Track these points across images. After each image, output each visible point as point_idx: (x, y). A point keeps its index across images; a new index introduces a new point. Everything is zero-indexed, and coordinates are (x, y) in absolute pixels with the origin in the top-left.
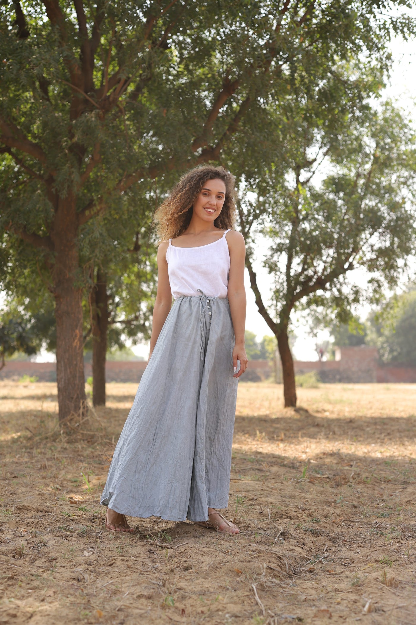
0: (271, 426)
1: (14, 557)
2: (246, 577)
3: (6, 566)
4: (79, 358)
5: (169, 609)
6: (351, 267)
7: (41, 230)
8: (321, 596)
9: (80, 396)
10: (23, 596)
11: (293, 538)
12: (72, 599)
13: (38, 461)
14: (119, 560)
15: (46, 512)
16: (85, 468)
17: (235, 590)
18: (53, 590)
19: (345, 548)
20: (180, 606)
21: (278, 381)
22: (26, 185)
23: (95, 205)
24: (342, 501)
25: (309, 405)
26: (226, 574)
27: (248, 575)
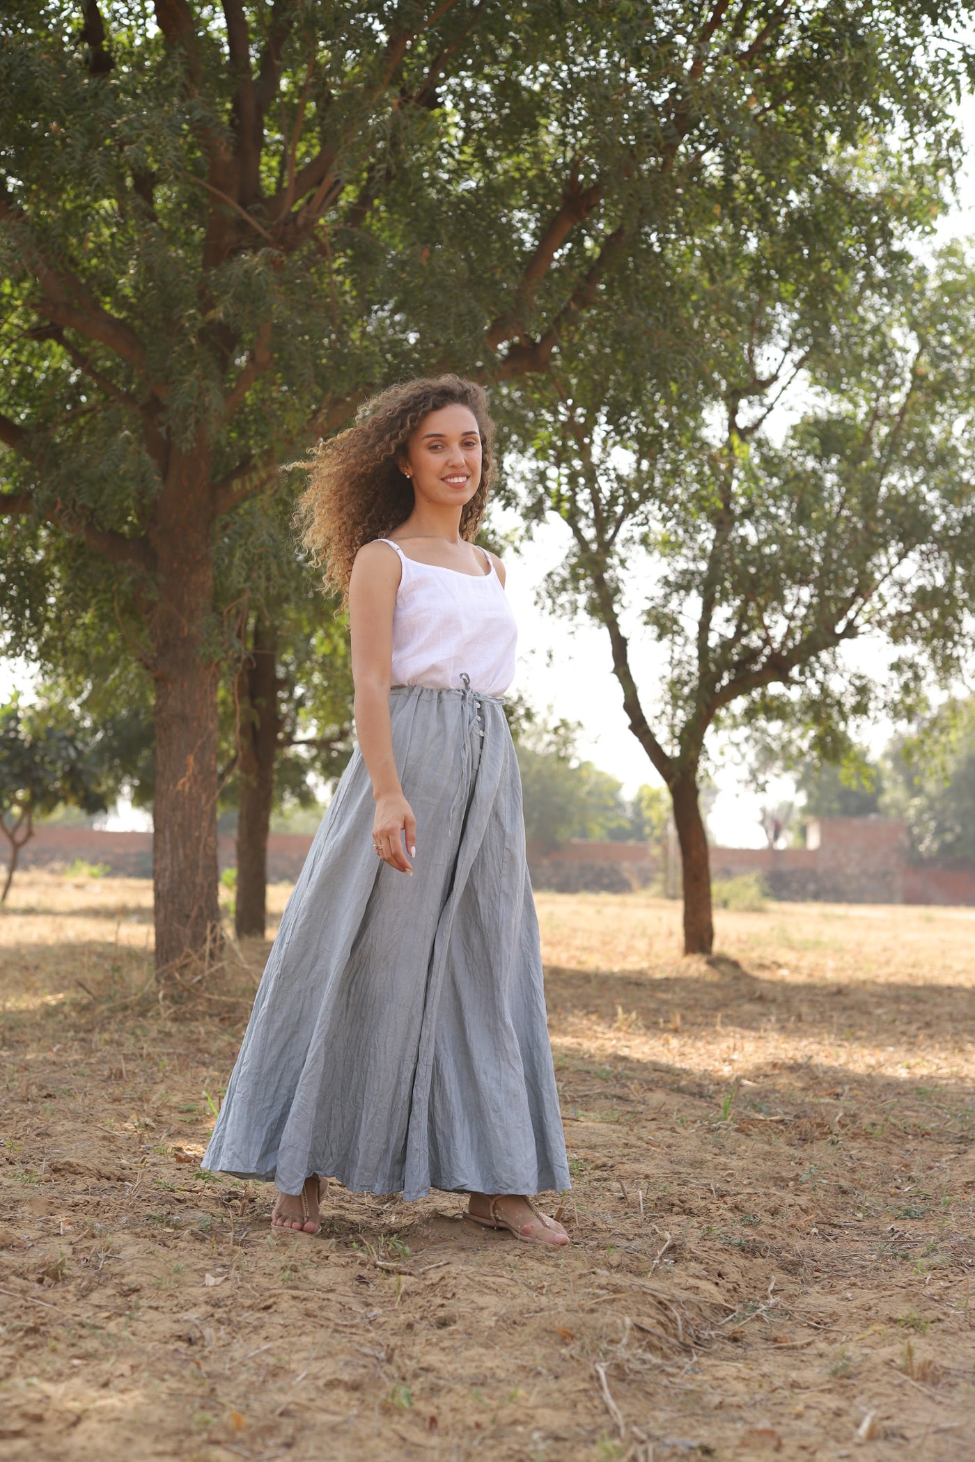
0: (652, 997)
1: (40, 1281)
2: (583, 1348)
3: (22, 1302)
4: (205, 824)
5: (401, 1415)
6: (851, 631)
7: (127, 522)
8: (758, 1397)
9: (206, 912)
10: (60, 1374)
11: (696, 1259)
12: (173, 1383)
13: (102, 1061)
14: (286, 1297)
15: (119, 1179)
16: (213, 1080)
17: (556, 1377)
18: (131, 1361)
19: (817, 1288)
20: (427, 1409)
21: (671, 892)
22: (94, 417)
23: (255, 468)
24: (814, 1177)
25: (742, 951)
26: (537, 1337)
27: (587, 1342)
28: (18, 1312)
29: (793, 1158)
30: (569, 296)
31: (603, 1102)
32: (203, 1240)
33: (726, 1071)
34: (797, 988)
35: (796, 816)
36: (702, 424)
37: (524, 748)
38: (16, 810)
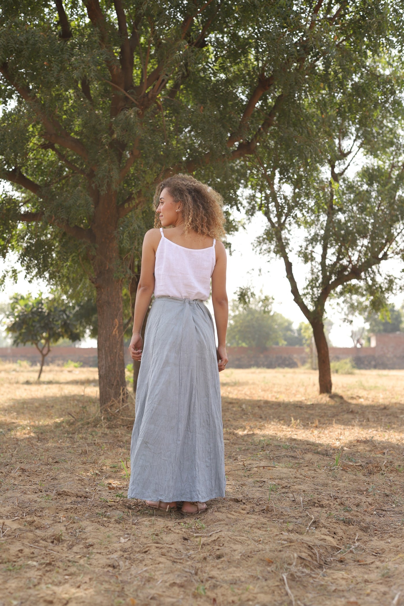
0: (306, 412)
1: (52, 542)
2: (277, 567)
3: (45, 552)
4: (118, 346)
5: (201, 598)
6: (385, 257)
7: (83, 223)
8: (351, 587)
9: (120, 383)
10: (60, 583)
11: (325, 527)
12: (106, 586)
13: (79, 446)
14: (154, 547)
15: (85, 497)
16: (124, 453)
17: (266, 580)
18: (89, 576)
19: (376, 538)
20: (212, 595)
21: (314, 367)
22: (68, 180)
23: (134, 198)
24: (374, 489)
25: (344, 391)
26: (258, 563)
27: (279, 564)
28: (43, 556)
29: (365, 481)
31: (286, 459)
32: (119, 523)
33: (338, 444)
34: (367, 407)
35: (366, 333)
36: (319, 173)
37: (252, 308)
38: (43, 341)
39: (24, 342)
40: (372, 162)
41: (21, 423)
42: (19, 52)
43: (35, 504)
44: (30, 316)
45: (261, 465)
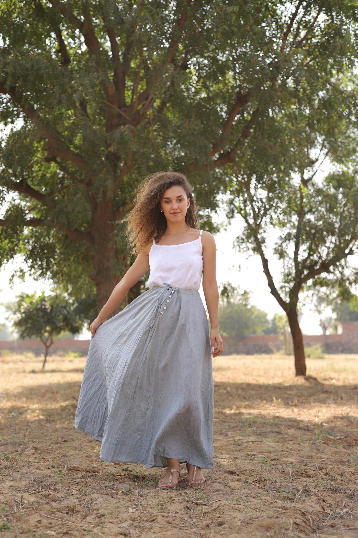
0: (285, 393)
1: (67, 513)
2: (275, 532)
3: (61, 522)
6: (351, 252)
7: (83, 227)
11: (314, 495)
14: (160, 516)
15: (94, 472)
21: (288, 352)
23: (127, 203)
24: (355, 461)
25: (317, 374)
26: (257, 529)
27: (277, 530)
28: (60, 526)
29: (345, 453)
30: (240, 135)
31: (271, 434)
32: (127, 495)
33: (316, 420)
34: (339, 387)
35: (333, 322)
36: (291, 179)
38: (46, 334)
39: (30, 335)
40: (337, 168)
41: (31, 407)
42: (25, 77)
43: (49, 479)
44: (35, 312)
45: (250, 440)
